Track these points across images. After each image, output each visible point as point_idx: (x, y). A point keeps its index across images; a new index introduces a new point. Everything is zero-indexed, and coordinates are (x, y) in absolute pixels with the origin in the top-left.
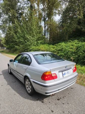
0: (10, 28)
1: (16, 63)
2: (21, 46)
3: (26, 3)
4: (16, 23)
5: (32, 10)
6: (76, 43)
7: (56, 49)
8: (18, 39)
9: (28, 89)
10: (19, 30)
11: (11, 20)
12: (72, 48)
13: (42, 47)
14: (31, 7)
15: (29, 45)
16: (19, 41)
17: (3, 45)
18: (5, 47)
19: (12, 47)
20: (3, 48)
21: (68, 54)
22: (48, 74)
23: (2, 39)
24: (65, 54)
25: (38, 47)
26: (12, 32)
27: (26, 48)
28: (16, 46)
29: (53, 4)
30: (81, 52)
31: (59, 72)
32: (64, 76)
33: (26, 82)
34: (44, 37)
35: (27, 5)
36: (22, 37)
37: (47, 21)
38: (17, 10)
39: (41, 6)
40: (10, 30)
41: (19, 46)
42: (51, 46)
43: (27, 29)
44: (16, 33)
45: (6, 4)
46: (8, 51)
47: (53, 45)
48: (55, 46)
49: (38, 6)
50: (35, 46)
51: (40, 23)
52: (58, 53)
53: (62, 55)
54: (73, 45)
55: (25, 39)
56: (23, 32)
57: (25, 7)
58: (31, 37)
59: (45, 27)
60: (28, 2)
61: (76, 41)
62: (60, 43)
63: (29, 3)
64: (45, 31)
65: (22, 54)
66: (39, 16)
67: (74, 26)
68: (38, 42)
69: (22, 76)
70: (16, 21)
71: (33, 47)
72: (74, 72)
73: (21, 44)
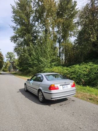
0: (24, 51)
1: (32, 82)
2: (34, 68)
3: (41, 27)
4: (31, 46)
5: (47, 34)
6: (90, 66)
7: (69, 71)
8: (32, 61)
9: (40, 99)
10: (34, 53)
11: (26, 43)
12: (85, 71)
13: (55, 69)
14: (46, 31)
15: (43, 67)
16: (33, 63)
17: (15, 67)
18: (18, 69)
19: (25, 69)
20: (15, 70)
21: (80, 76)
22: (52, 86)
23: (15, 61)
24: (77, 76)
25: (51, 69)
26: (27, 55)
27: (40, 70)
28: (30, 68)
29: (67, 27)
30: (93, 75)
31: (60, 85)
32: (64, 88)
33: (39, 94)
34: (59, 58)
35: (42, 29)
36: (36, 59)
37: (62, 42)
38: (32, 34)
39: (56, 29)
40: (25, 53)
41: (33, 68)
42: (65, 68)
43: (42, 51)
44: (30, 55)
45: (22, 30)
46: (21, 73)
47: (67, 67)
48: (69, 69)
49: (53, 29)
50: (49, 68)
51: (55, 45)
52: (71, 75)
53: (74, 77)
54: (86, 68)
55: (39, 61)
56: (37, 54)
57: (40, 31)
58: (45, 59)
59: (60, 49)
60: (43, 26)
61: (91, 63)
62: (74, 66)
63: (44, 28)
64: (60, 52)
65: (37, 75)
66: (54, 38)
67: (89, 49)
68: (52, 63)
69: (37, 90)
70: (31, 45)
71: (46, 69)
72: (72, 87)
73: (34, 66)
